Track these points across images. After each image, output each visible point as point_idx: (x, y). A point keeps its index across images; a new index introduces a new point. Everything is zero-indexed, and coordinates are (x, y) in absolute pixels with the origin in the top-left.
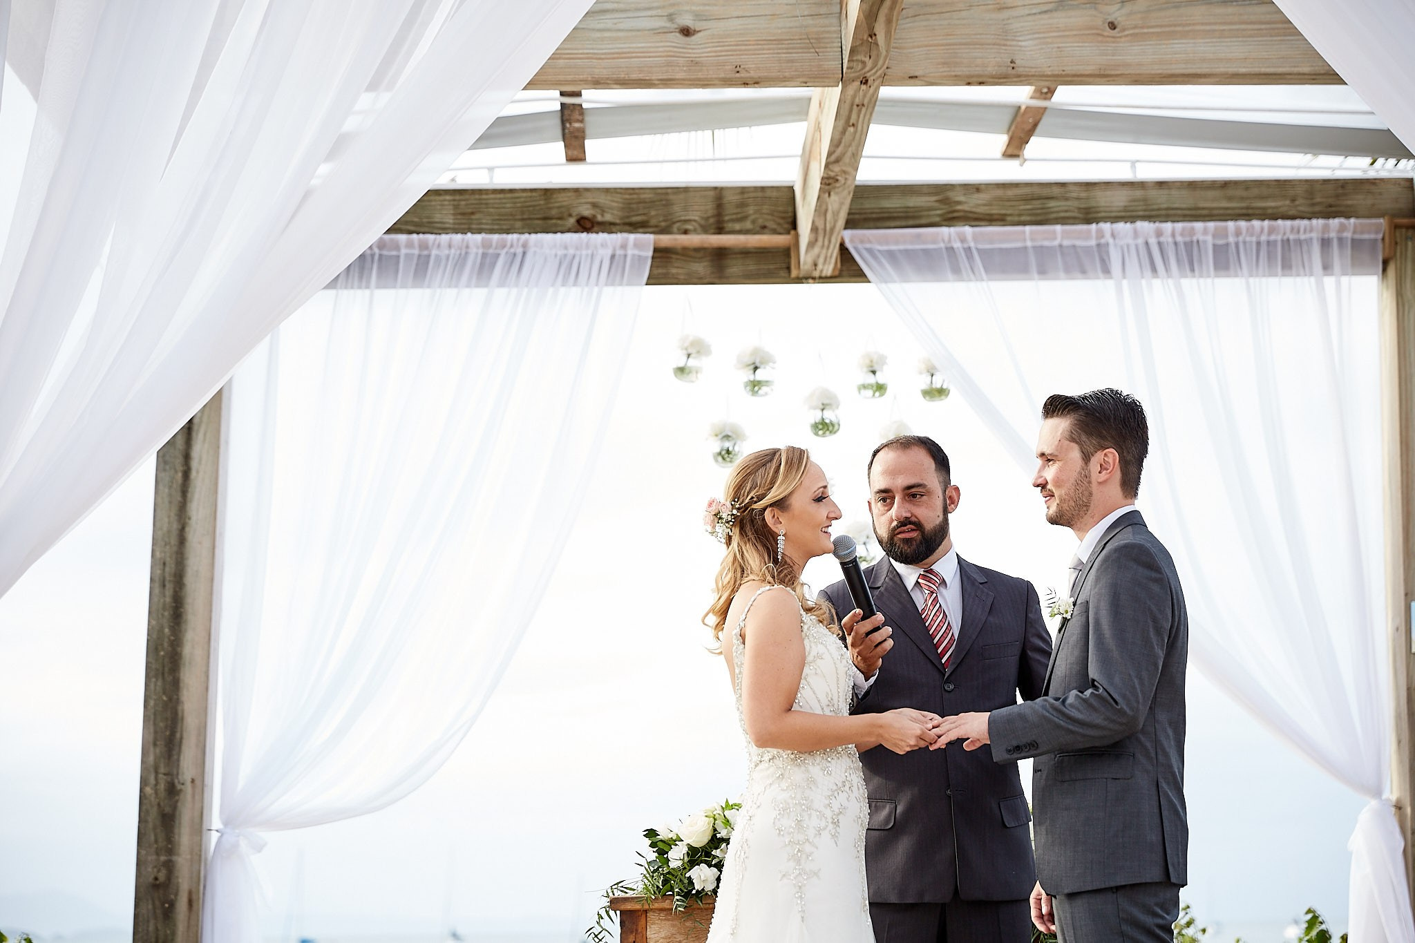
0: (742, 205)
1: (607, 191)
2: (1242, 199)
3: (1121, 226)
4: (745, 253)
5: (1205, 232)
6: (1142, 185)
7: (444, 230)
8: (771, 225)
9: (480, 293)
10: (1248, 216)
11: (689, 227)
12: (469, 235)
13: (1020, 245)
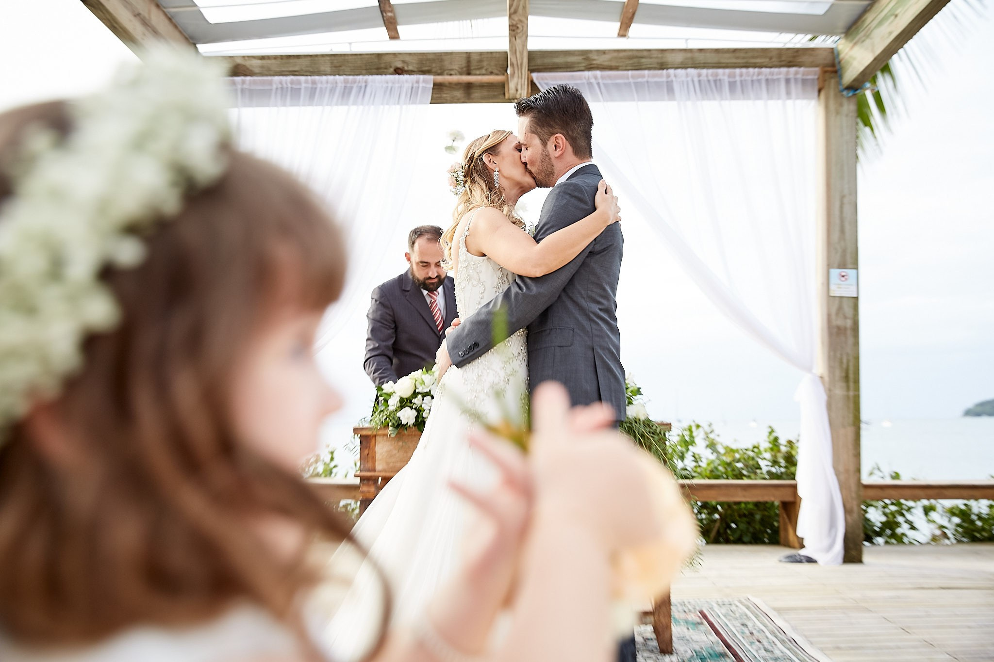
0: (481, 61)
1: (410, 54)
2: (744, 58)
3: (679, 71)
4: (482, 86)
5: (724, 74)
6: (691, 51)
7: (326, 75)
8: (495, 71)
9: (344, 108)
10: (746, 66)
11: (452, 72)
12: (337, 77)
13: (626, 81)
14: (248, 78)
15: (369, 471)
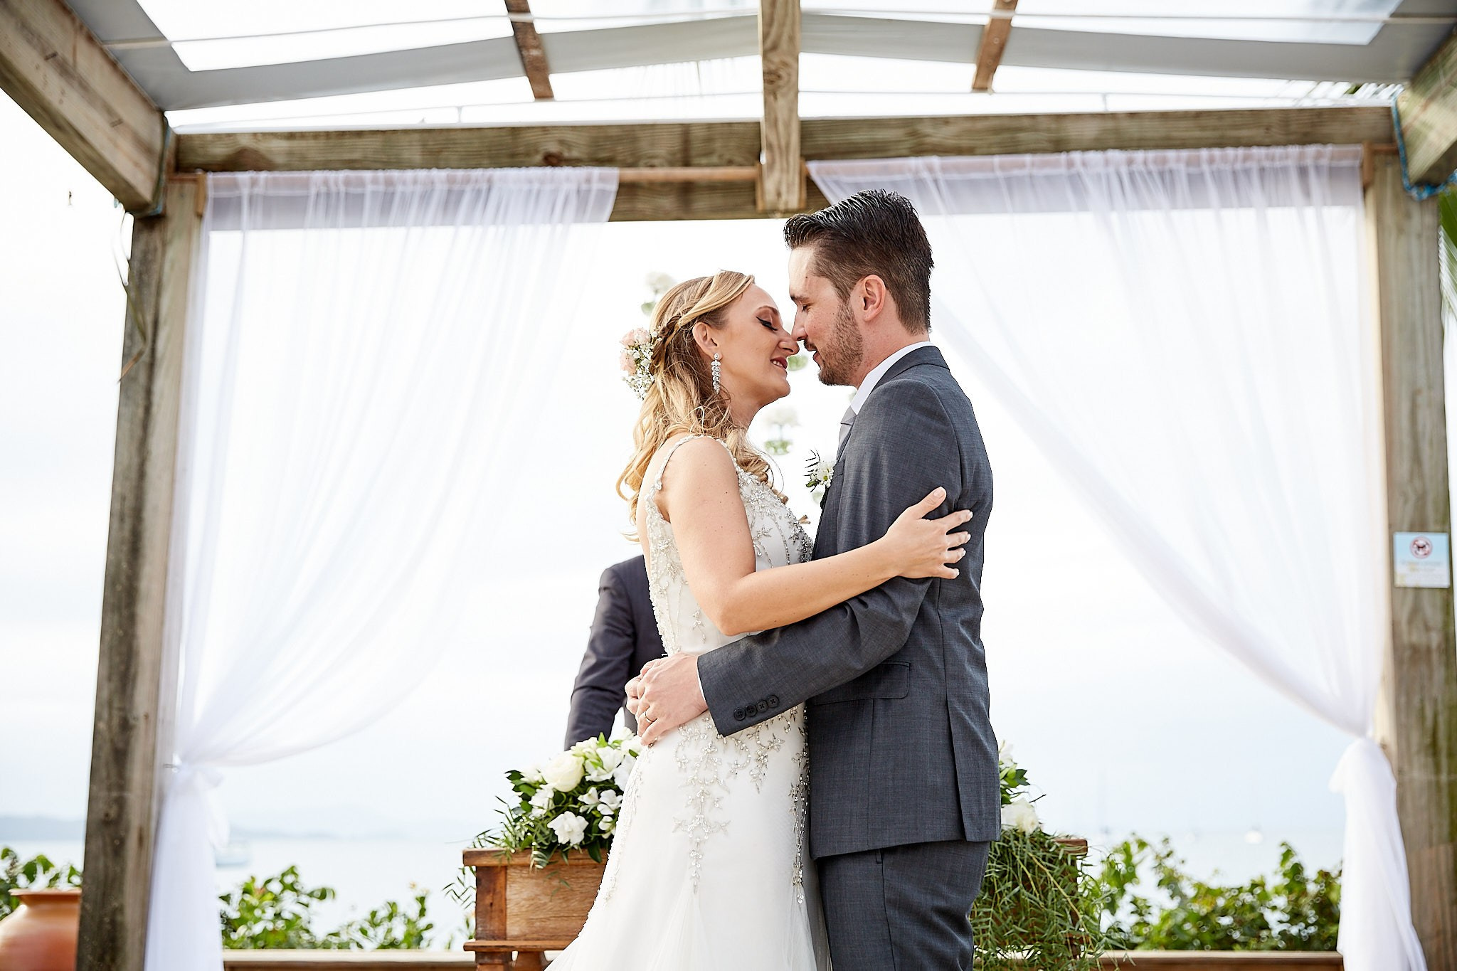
0: (709, 140)
1: (574, 128)
2: (1215, 128)
3: (1093, 156)
4: (713, 187)
5: (1178, 160)
6: (1113, 116)
7: (413, 167)
8: (738, 159)
9: (447, 231)
10: (1221, 144)
11: (655, 161)
12: (435, 173)
13: (990, 175)
14: (263, 175)
15: (494, 938)
